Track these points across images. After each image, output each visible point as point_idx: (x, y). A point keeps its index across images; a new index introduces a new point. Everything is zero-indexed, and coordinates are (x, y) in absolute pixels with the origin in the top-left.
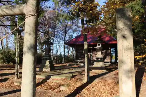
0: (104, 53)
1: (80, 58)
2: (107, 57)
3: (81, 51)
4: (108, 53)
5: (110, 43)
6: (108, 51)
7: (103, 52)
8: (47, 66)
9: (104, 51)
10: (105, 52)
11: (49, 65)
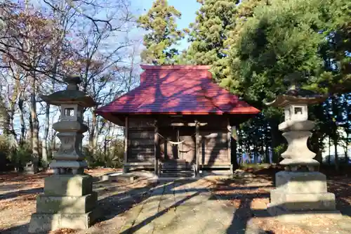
0: (212, 140)
1: (141, 157)
2: (221, 151)
3: (145, 134)
4: (224, 141)
5: (234, 111)
6: (224, 135)
7: (210, 139)
8: (71, 205)
9: (213, 135)
10: (216, 138)
11: (83, 200)
